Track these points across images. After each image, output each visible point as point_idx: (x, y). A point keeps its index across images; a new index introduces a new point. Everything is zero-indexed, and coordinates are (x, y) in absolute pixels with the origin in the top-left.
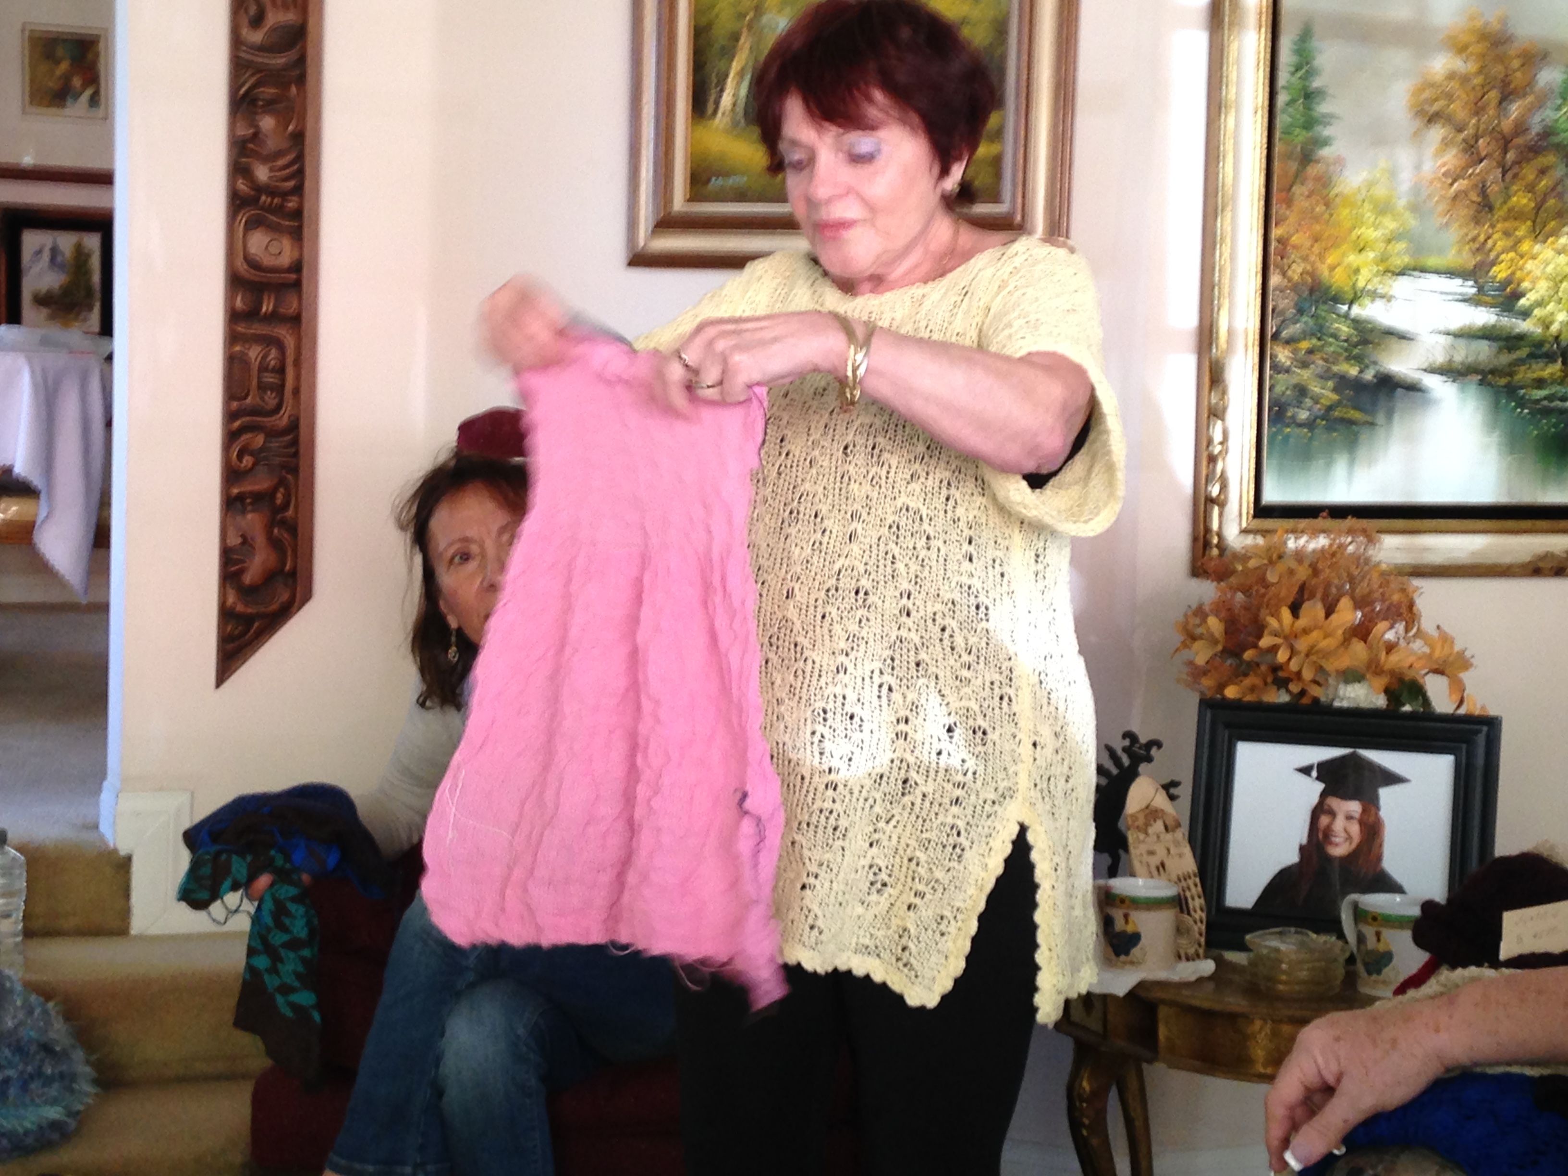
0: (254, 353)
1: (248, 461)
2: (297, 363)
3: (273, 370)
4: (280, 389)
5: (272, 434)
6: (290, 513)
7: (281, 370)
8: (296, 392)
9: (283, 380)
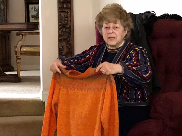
0: (63, 14)
1: (63, 33)
2: (70, 16)
3: (66, 17)
4: (67, 21)
5: (66, 28)
6: (70, 42)
7: (68, 17)
8: (70, 21)
9: (68, 19)
